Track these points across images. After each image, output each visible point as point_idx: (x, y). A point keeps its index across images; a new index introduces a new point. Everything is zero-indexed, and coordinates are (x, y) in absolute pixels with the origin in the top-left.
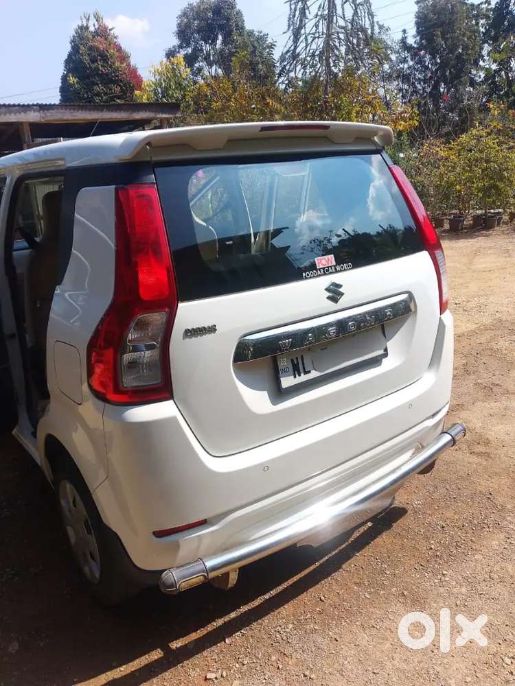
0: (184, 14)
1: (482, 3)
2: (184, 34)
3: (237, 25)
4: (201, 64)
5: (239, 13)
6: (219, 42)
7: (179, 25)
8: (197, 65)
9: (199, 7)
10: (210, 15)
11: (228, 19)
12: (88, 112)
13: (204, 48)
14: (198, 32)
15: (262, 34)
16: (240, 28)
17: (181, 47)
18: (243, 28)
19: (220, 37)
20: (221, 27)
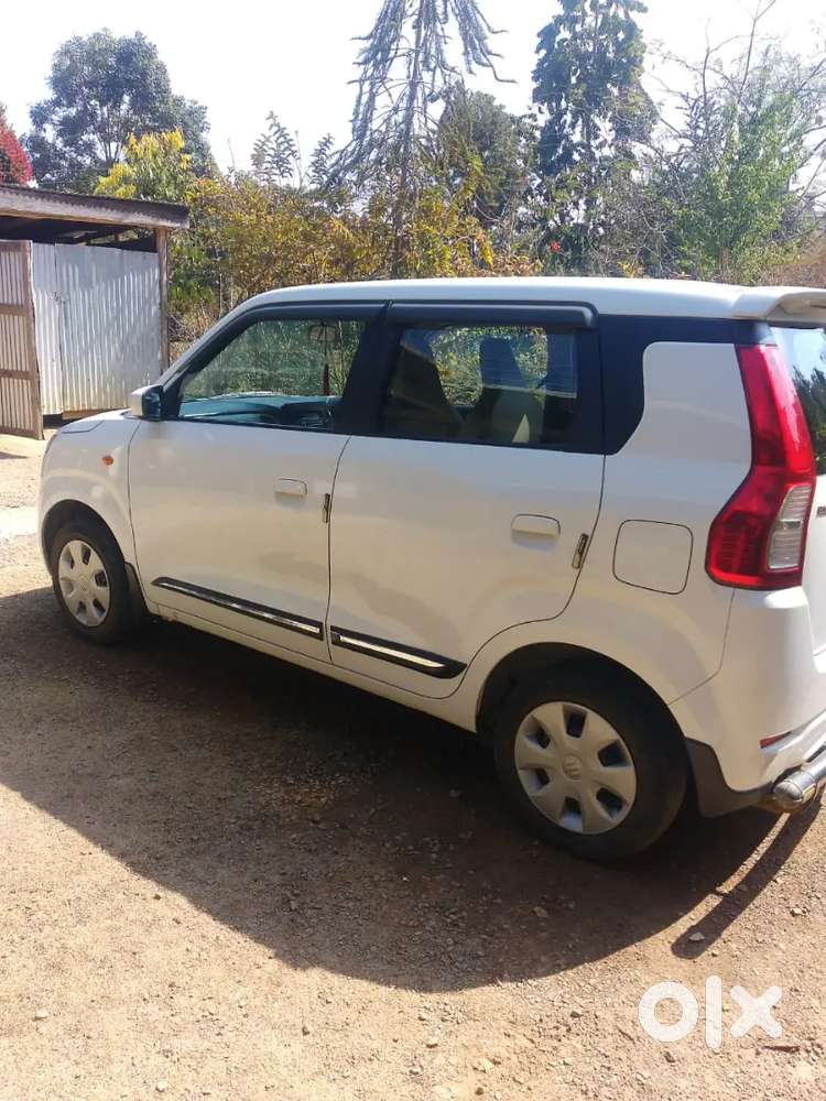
0: (66, 52)
1: (525, 116)
2: (64, 84)
3: (158, 85)
4: (92, 137)
5: (161, 68)
6: (124, 107)
7: (56, 67)
8: (85, 137)
9: (93, 45)
10: (112, 61)
11: (144, 74)
12: (51, 203)
13: (99, 112)
14: (90, 85)
15: (197, 106)
16: (163, 90)
17: (57, 103)
18: (167, 91)
19: (126, 98)
20: (130, 84)
